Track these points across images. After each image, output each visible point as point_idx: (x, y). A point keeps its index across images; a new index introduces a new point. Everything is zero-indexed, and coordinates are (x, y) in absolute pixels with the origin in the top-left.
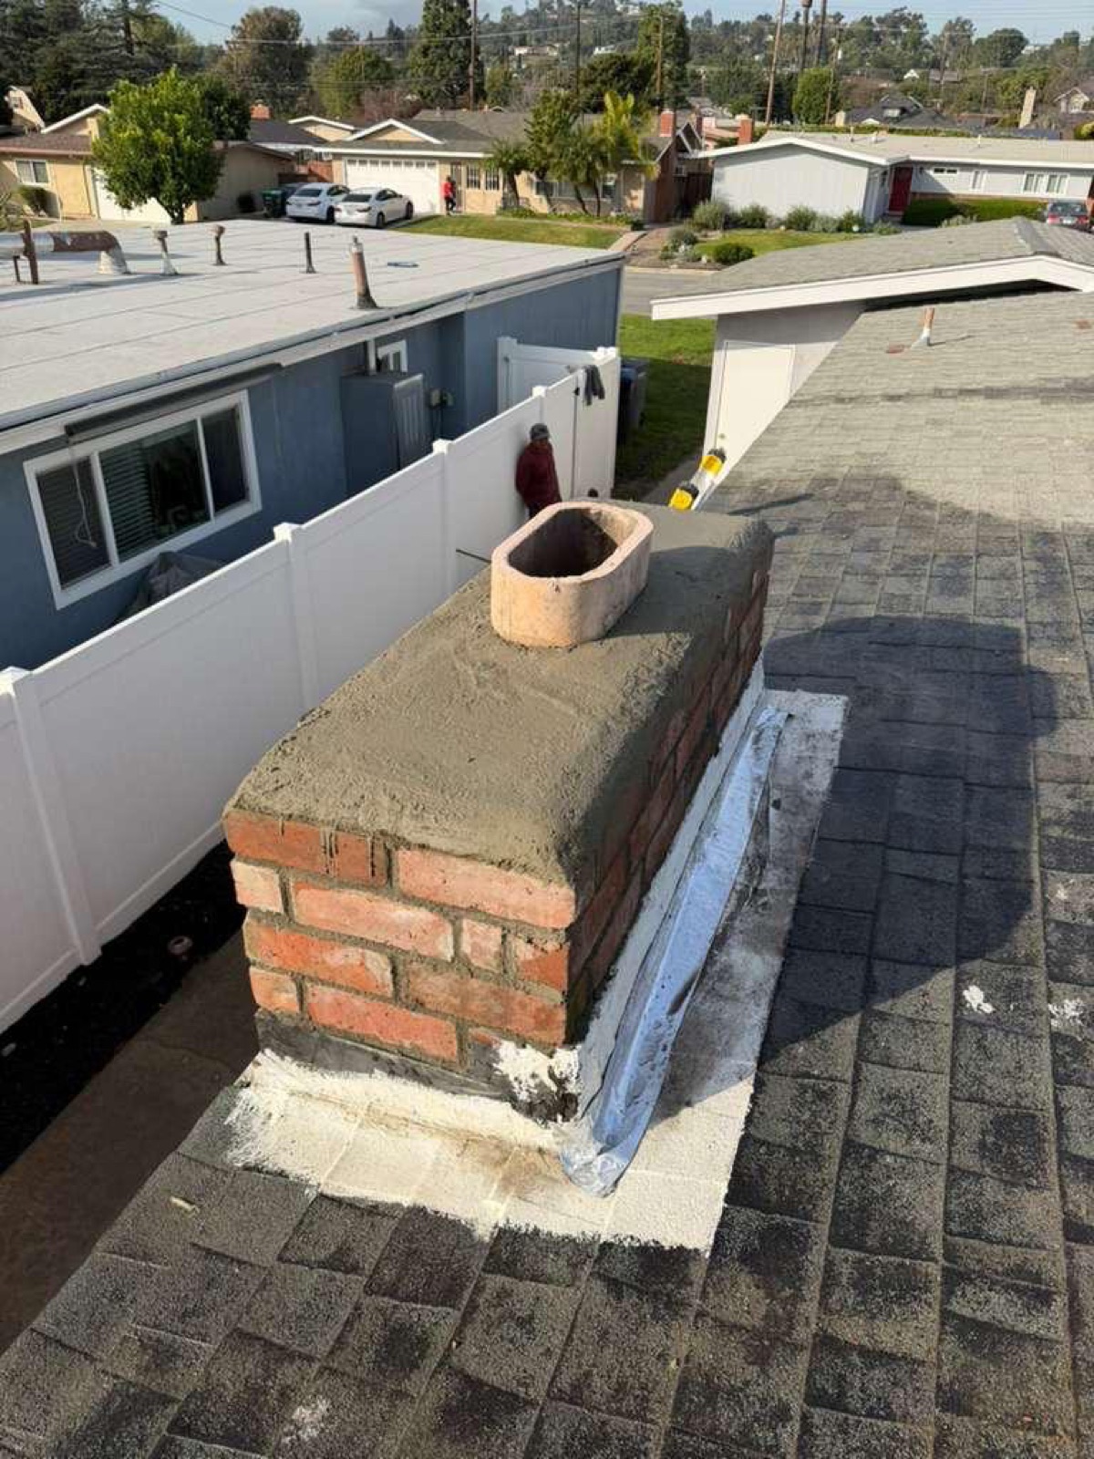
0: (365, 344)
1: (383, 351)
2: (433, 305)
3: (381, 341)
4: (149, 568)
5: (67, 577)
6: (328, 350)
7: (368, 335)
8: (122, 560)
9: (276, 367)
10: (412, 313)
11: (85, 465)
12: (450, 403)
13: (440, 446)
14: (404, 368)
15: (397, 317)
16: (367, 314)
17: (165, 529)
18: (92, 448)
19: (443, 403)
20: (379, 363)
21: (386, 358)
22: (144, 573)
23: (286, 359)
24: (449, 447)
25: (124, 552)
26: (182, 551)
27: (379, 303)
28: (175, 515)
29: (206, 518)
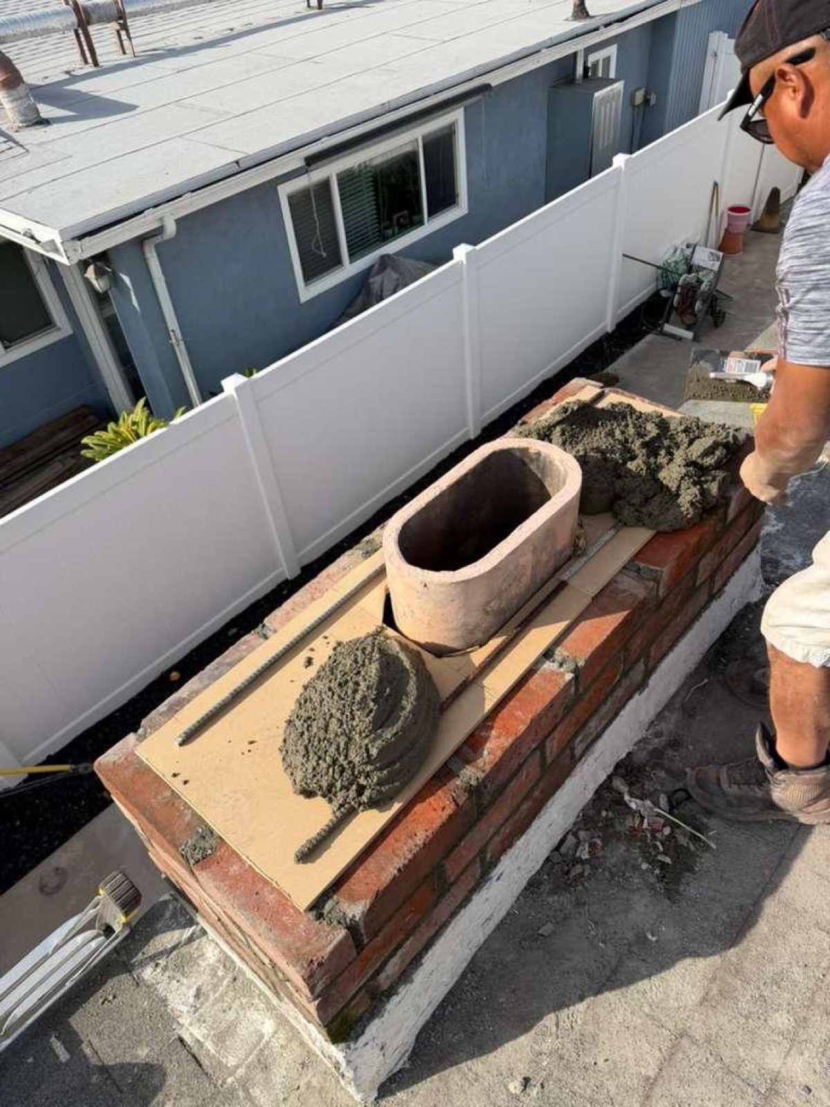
0: (575, 54)
1: (592, 58)
2: (645, 9)
3: (589, 50)
4: (370, 268)
5: (309, 276)
6: (538, 65)
7: (578, 46)
8: (351, 263)
9: (486, 88)
10: (622, 20)
11: (325, 185)
12: (653, 102)
13: (620, 160)
14: (612, 75)
15: (607, 25)
16: (579, 25)
17: (390, 232)
18: (331, 171)
19: (646, 101)
20: (586, 69)
21: (595, 65)
22: (366, 274)
23: (495, 80)
24: (627, 162)
25: (354, 254)
26: (399, 253)
27: (591, 13)
28: (398, 219)
29: (421, 223)
